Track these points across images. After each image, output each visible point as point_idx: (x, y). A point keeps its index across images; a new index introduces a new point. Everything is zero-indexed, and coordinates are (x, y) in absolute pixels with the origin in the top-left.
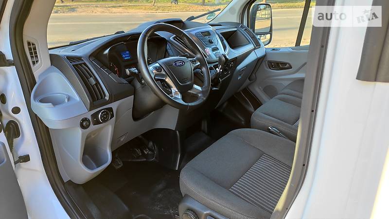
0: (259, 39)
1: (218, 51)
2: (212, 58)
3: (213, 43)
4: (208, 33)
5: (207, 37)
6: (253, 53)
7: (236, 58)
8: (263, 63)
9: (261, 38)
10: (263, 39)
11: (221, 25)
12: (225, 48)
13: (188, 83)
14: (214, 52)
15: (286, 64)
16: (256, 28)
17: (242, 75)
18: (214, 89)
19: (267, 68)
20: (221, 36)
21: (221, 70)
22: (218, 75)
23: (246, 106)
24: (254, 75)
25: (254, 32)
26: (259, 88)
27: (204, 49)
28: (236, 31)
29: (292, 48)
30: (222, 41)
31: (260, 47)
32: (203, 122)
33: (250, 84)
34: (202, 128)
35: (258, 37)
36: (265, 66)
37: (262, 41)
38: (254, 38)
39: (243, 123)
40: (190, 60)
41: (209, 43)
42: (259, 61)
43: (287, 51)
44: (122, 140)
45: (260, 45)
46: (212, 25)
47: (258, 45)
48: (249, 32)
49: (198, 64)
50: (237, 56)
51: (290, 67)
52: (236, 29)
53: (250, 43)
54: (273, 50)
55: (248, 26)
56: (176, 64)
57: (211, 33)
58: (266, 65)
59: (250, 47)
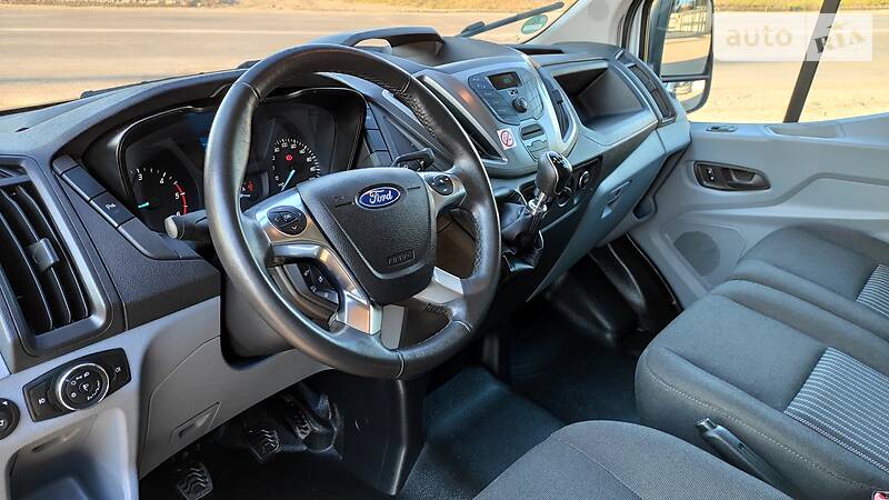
0: (673, 95)
1: (542, 138)
2: (517, 159)
3: (524, 110)
4: (513, 79)
5: (508, 91)
6: (653, 138)
7: (600, 157)
8: (681, 168)
9: (678, 90)
10: (683, 94)
11: (560, 52)
12: (564, 125)
13: (412, 269)
14: (528, 142)
15: (751, 174)
16: (664, 60)
17: (614, 205)
18: (519, 266)
19: (692, 181)
20: (556, 86)
21: (545, 209)
22: (532, 224)
23: (620, 286)
24: (651, 200)
25: (657, 71)
26: (664, 238)
27: (493, 130)
28: (605, 69)
29: (775, 128)
30: (557, 103)
31: (674, 121)
32: (487, 343)
33: (637, 226)
34: (486, 355)
35: (669, 88)
36: (685, 178)
37: (680, 98)
38: (657, 92)
39: (609, 336)
40: (430, 181)
41: (512, 112)
42: (671, 161)
43: (758, 134)
44: (200, 423)
45: (674, 115)
46: (530, 52)
47: (668, 111)
48: (644, 76)
49: (455, 194)
50: (602, 150)
51: (765, 185)
52: (604, 65)
53: (644, 107)
54: (716, 128)
55: (641, 56)
56: (367, 199)
57: (523, 78)
58: (688, 173)
59: (645, 120)
